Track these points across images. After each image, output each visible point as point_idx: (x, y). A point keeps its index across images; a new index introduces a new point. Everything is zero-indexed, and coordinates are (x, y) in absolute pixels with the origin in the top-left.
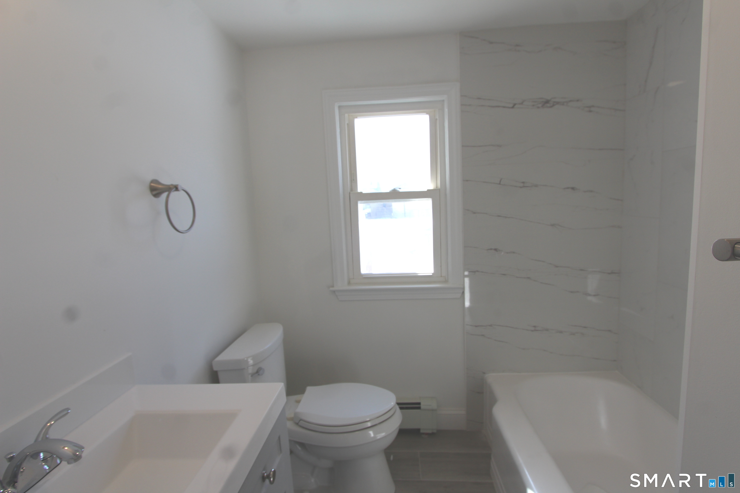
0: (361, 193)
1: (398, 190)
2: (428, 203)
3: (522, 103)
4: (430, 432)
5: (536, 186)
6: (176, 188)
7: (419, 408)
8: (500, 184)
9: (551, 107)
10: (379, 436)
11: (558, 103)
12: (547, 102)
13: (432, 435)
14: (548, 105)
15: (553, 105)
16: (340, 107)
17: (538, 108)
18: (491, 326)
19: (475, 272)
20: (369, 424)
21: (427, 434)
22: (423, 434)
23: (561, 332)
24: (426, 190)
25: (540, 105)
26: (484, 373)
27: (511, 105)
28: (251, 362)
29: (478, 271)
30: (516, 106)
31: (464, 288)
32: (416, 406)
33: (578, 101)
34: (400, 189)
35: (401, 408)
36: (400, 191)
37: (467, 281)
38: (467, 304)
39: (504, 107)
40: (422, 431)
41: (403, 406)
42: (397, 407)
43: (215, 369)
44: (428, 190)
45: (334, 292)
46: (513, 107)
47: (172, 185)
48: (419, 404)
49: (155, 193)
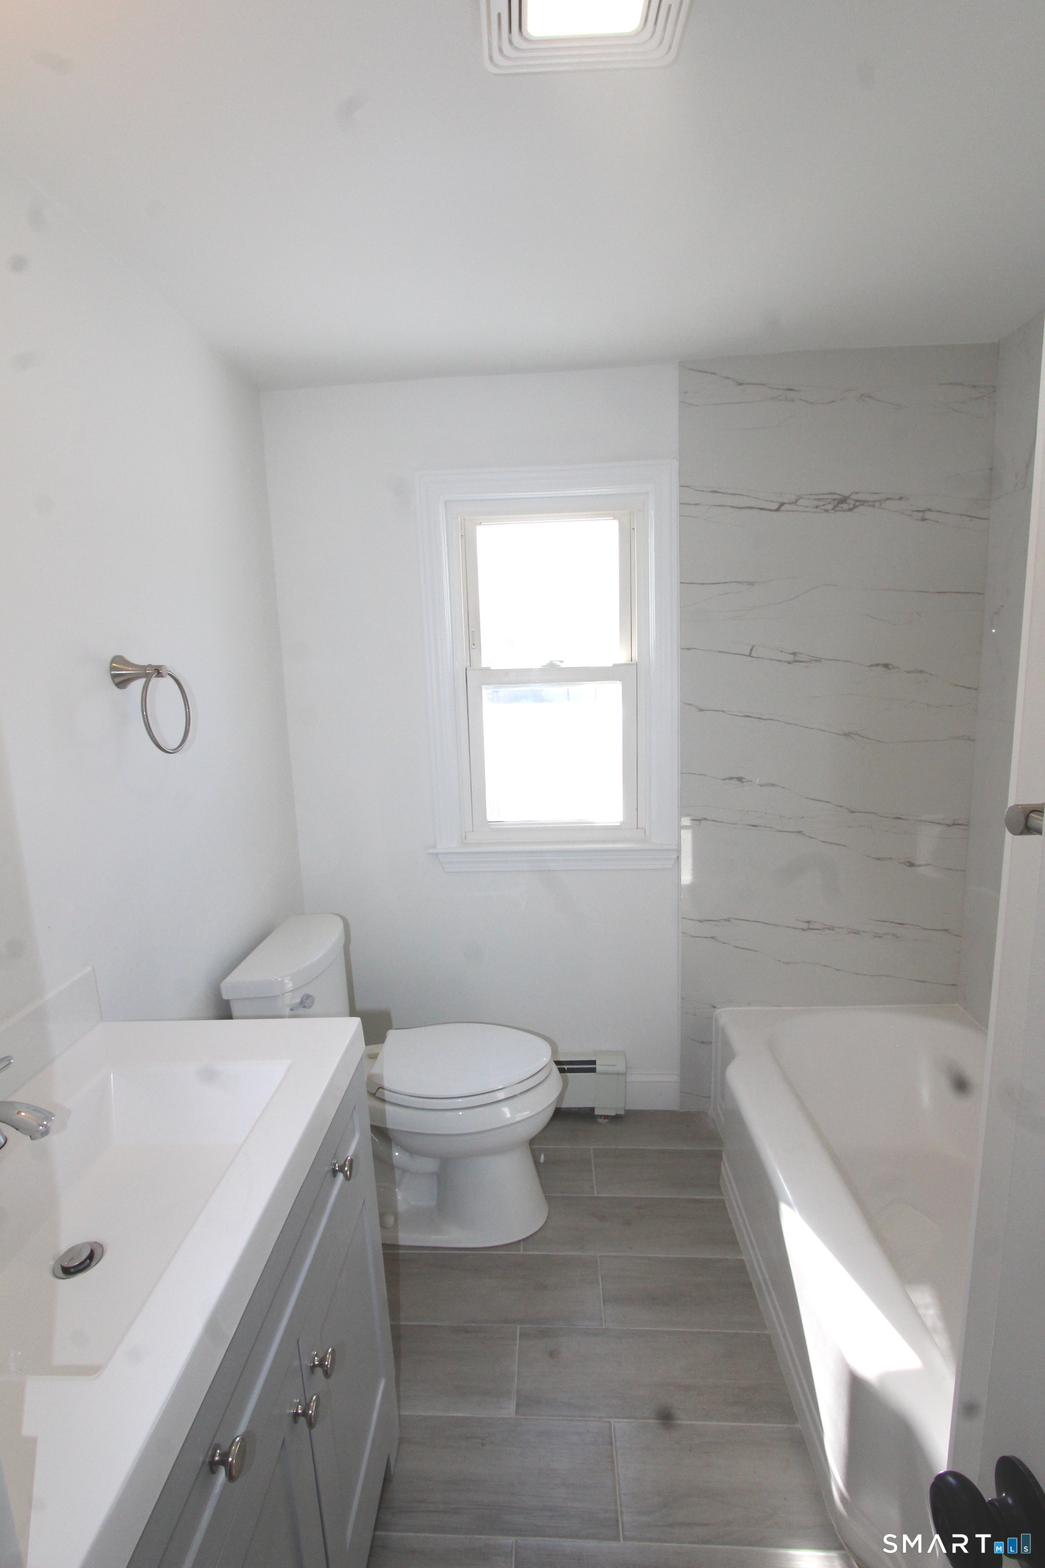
0: (488, 669)
1: (558, 663)
2: (614, 690)
3: (795, 502)
4: (613, 1114)
5: (818, 660)
6: (158, 672)
7: (593, 1070)
8: (750, 656)
9: (850, 510)
10: (520, 1116)
11: (863, 503)
12: (844, 500)
13: (615, 1118)
14: (845, 506)
15: (855, 507)
16: (446, 503)
17: (826, 511)
18: (728, 920)
19: (699, 820)
20: (501, 1095)
21: (606, 1117)
22: (601, 1116)
23: (857, 933)
24: (611, 665)
25: (830, 507)
26: (714, 1007)
27: (775, 506)
28: (289, 985)
29: (705, 819)
30: (783, 508)
31: (679, 851)
32: (587, 1067)
33: (901, 499)
34: (562, 662)
35: (562, 1071)
36: (563, 665)
37: (687, 837)
38: (687, 878)
39: (761, 509)
40: (597, 1112)
41: (565, 1067)
42: (555, 1068)
43: (225, 997)
44: (615, 665)
45: (437, 855)
46: (778, 510)
47: (150, 666)
48: (594, 1062)
49: (118, 680)
